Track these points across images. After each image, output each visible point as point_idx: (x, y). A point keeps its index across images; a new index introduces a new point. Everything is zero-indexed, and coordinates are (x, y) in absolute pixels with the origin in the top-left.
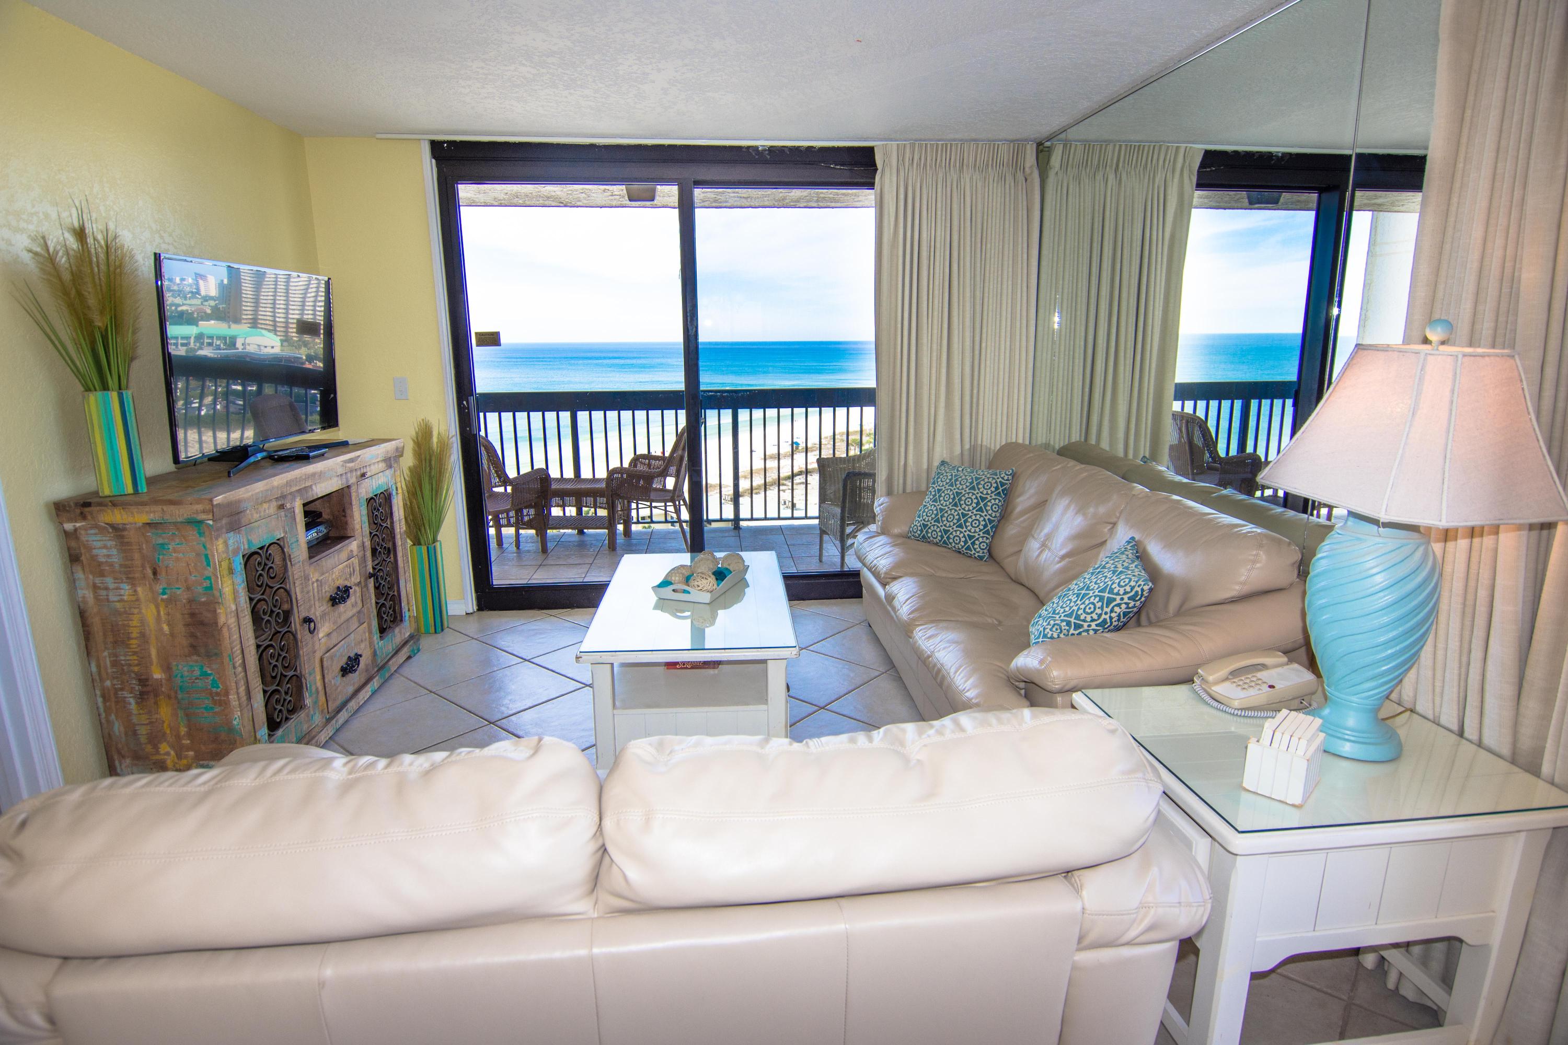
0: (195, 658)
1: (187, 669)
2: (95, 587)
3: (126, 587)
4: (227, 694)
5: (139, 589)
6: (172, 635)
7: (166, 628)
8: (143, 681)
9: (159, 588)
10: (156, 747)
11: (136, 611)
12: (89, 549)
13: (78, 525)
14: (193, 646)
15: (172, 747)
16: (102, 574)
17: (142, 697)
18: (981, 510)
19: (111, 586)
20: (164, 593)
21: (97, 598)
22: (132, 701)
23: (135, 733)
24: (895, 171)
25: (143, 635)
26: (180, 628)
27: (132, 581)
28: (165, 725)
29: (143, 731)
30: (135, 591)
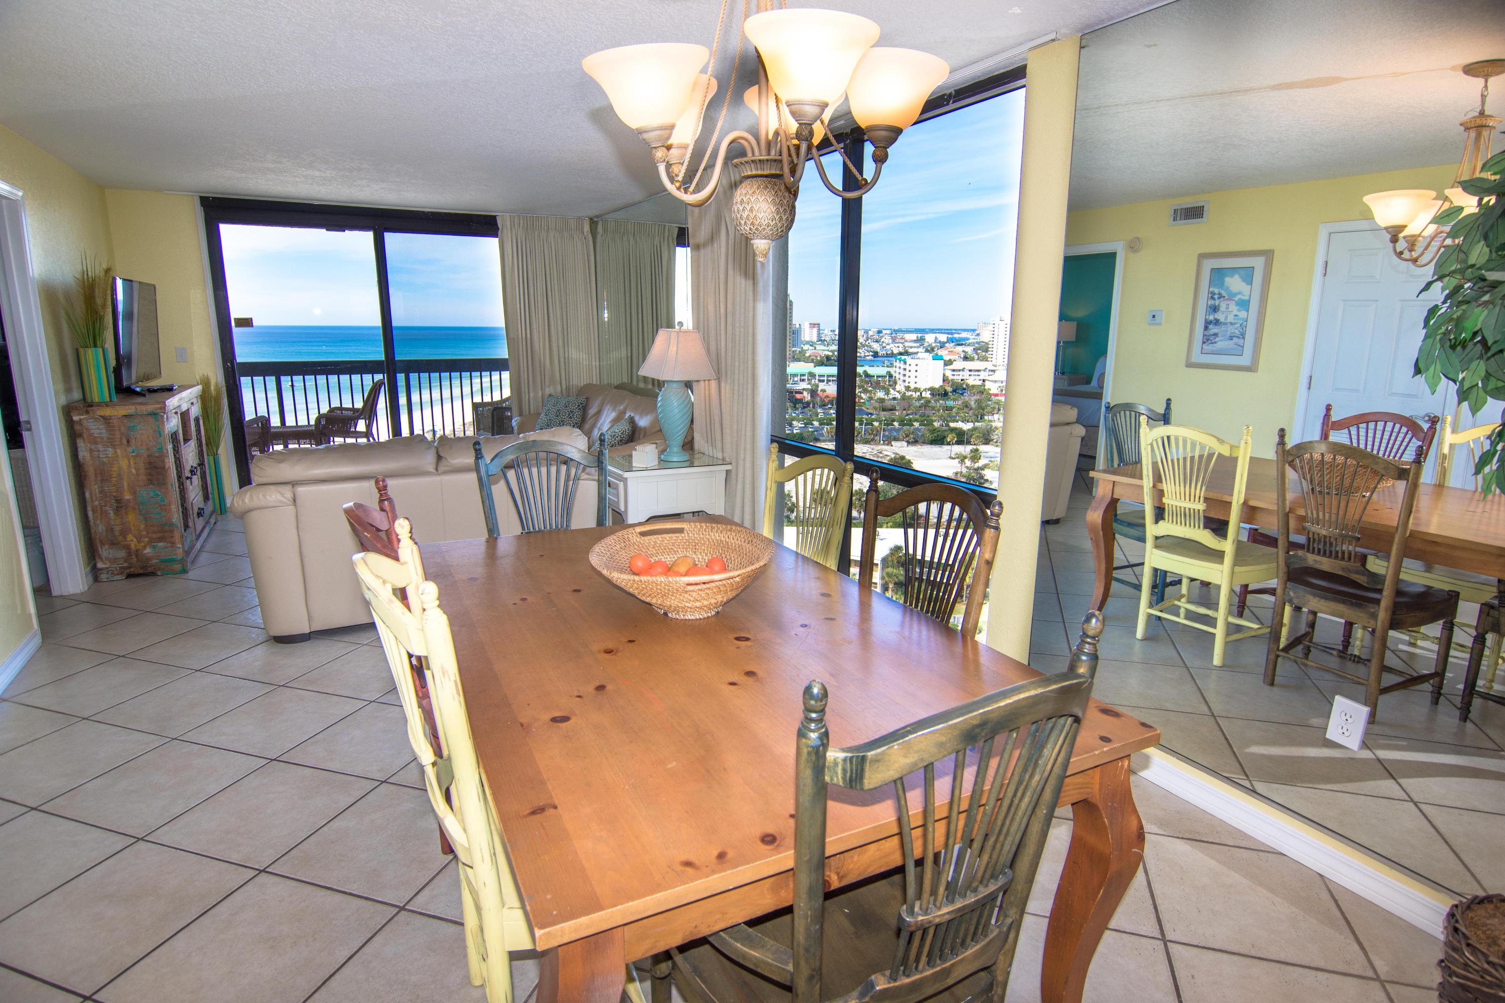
0: (151, 486)
1: (145, 493)
2: (91, 450)
3: (110, 449)
4: (170, 505)
5: (118, 451)
6: (137, 474)
7: (134, 471)
8: (118, 501)
9: (130, 449)
10: (125, 537)
11: (115, 463)
12: (88, 430)
13: (82, 417)
14: (149, 480)
15: (135, 537)
16: (96, 443)
17: (117, 510)
18: (571, 418)
19: (101, 449)
20: (133, 452)
21: (92, 456)
22: (111, 512)
23: (112, 530)
24: (509, 230)
25: (119, 475)
26: (142, 471)
27: (114, 446)
28: (131, 525)
29: (117, 529)
30: (116, 452)
